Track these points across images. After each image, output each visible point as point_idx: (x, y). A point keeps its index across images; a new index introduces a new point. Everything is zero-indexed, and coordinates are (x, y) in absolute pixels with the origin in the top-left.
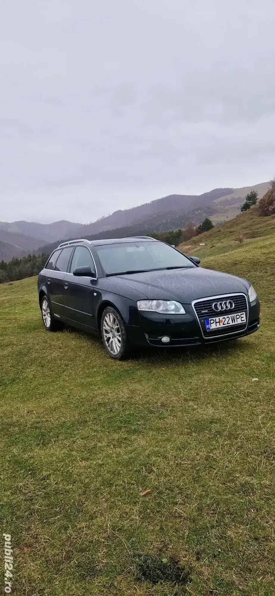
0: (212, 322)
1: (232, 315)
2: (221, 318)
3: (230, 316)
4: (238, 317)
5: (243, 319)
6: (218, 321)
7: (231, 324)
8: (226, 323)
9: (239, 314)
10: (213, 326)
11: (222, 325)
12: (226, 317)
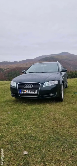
0: (22, 91)
1: (30, 90)
2: (25, 90)
3: (29, 90)
4: (33, 91)
5: (35, 92)
6: (24, 91)
7: (29, 93)
8: (27, 92)
9: (34, 90)
10: (22, 93)
11: (25, 93)
12: (27, 90)
